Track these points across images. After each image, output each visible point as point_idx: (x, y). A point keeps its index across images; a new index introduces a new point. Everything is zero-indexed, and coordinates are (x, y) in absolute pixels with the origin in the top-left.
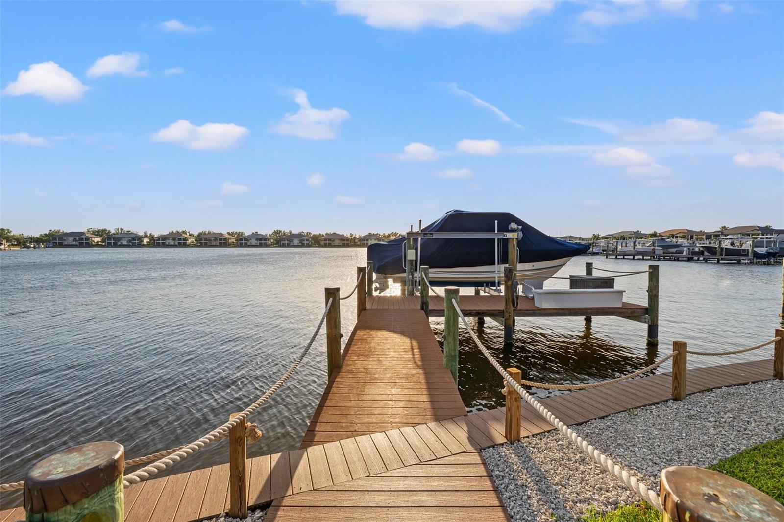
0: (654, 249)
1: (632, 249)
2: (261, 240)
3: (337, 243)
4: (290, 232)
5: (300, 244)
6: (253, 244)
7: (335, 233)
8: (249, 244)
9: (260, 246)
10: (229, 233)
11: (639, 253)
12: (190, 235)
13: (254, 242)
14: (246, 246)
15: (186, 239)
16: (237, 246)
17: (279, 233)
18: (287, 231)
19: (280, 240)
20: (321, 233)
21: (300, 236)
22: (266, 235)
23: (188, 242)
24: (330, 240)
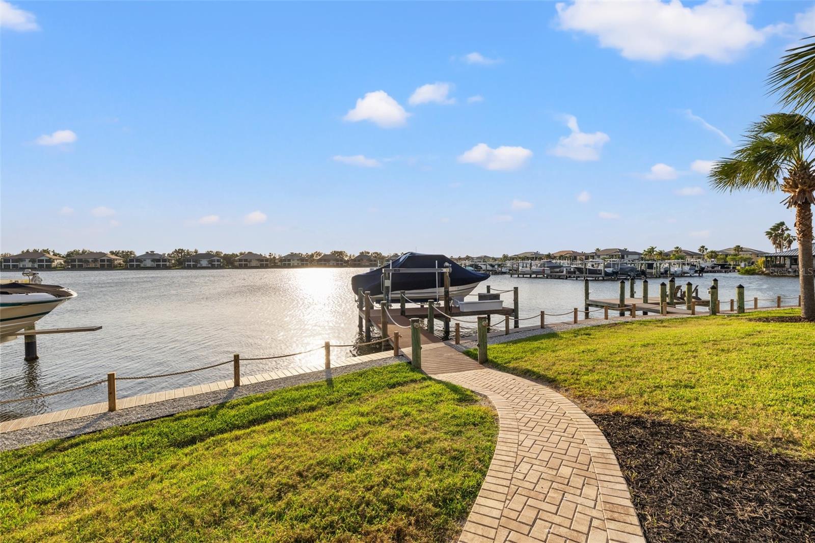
0: (544, 270)
1: (528, 269)
2: (158, 260)
3: (254, 263)
4: (196, 252)
5: (210, 265)
6: (149, 265)
7: (251, 253)
8: (142, 265)
9: (158, 268)
10: (112, 253)
11: (534, 273)
12: (55, 255)
13: (149, 263)
14: (138, 268)
15: (50, 261)
16: (126, 269)
17: (181, 253)
18: (192, 250)
19: (184, 261)
20: (235, 253)
21: (208, 255)
22: (164, 254)
23: (54, 264)
24: (246, 260)
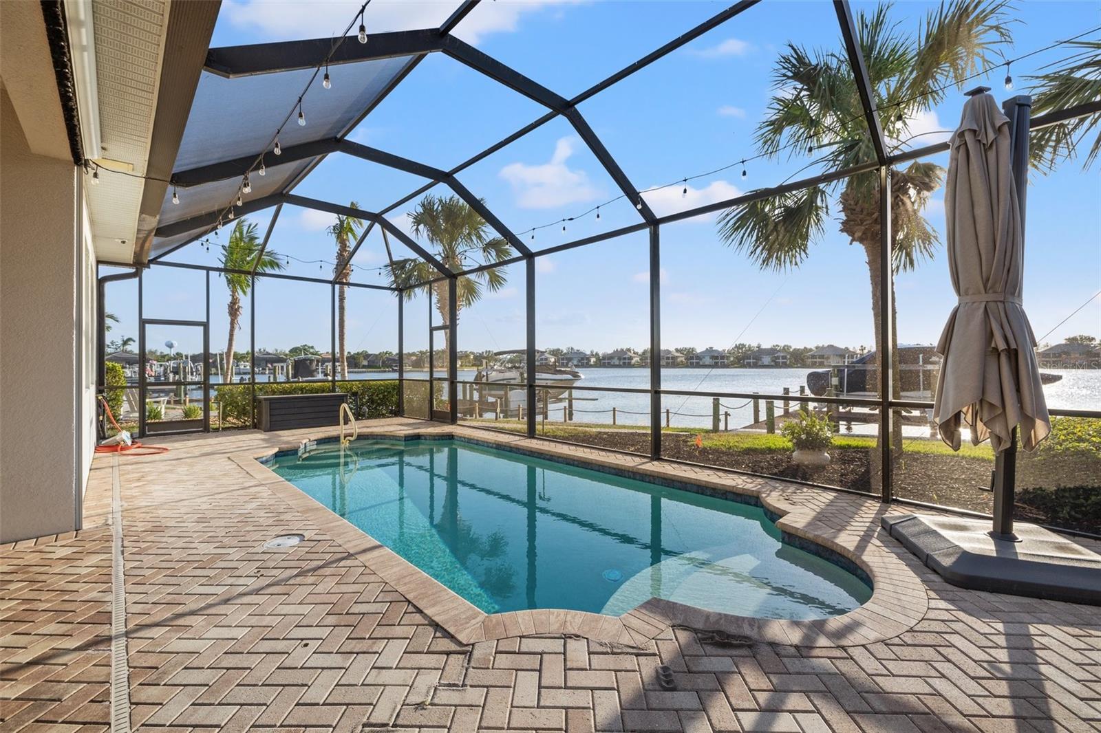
2: (716, 358)
4: (759, 347)
5: (773, 364)
6: (707, 363)
7: (832, 346)
8: (701, 363)
9: (715, 366)
10: (677, 350)
12: (634, 353)
13: (707, 361)
14: (698, 366)
15: (631, 358)
16: (687, 367)
17: (742, 348)
18: (754, 344)
19: (744, 358)
20: (808, 347)
21: (772, 351)
22: (724, 351)
23: (633, 361)
24: (822, 357)
